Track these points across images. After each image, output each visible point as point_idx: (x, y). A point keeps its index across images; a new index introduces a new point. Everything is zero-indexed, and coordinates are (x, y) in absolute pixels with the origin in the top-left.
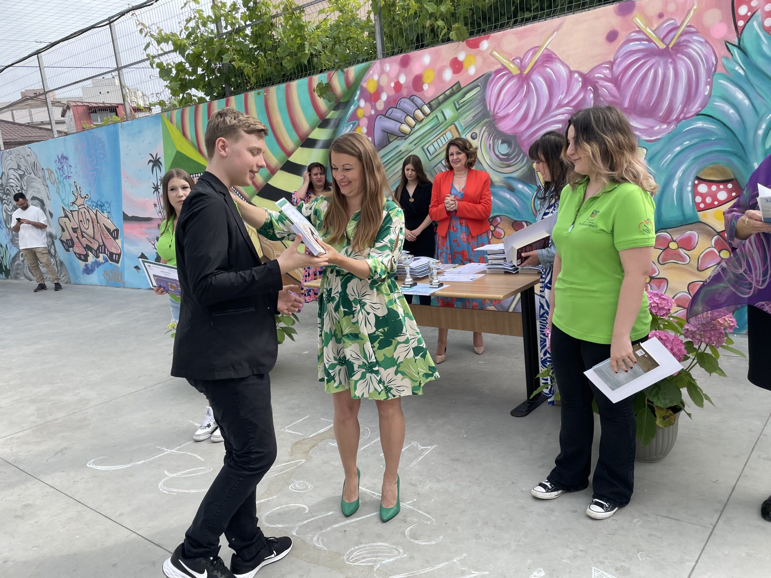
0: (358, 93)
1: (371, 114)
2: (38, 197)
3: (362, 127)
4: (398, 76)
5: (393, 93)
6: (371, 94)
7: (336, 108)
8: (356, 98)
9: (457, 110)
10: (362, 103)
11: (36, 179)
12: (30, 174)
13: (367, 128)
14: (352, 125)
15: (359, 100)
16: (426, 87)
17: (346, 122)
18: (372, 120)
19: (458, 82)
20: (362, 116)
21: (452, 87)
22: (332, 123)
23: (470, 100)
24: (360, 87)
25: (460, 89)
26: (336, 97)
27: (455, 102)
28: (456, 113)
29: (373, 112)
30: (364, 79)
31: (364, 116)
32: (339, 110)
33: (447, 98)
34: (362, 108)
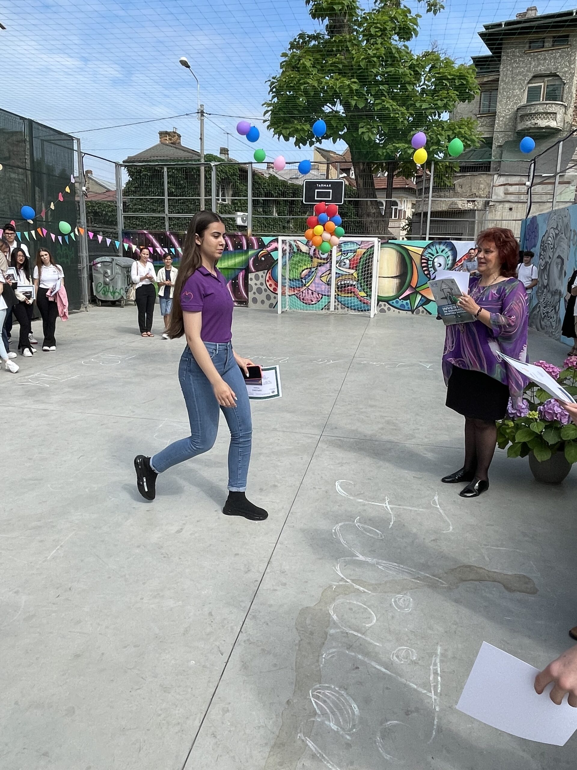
2: (562, 256)
11: (564, 239)
12: (562, 234)
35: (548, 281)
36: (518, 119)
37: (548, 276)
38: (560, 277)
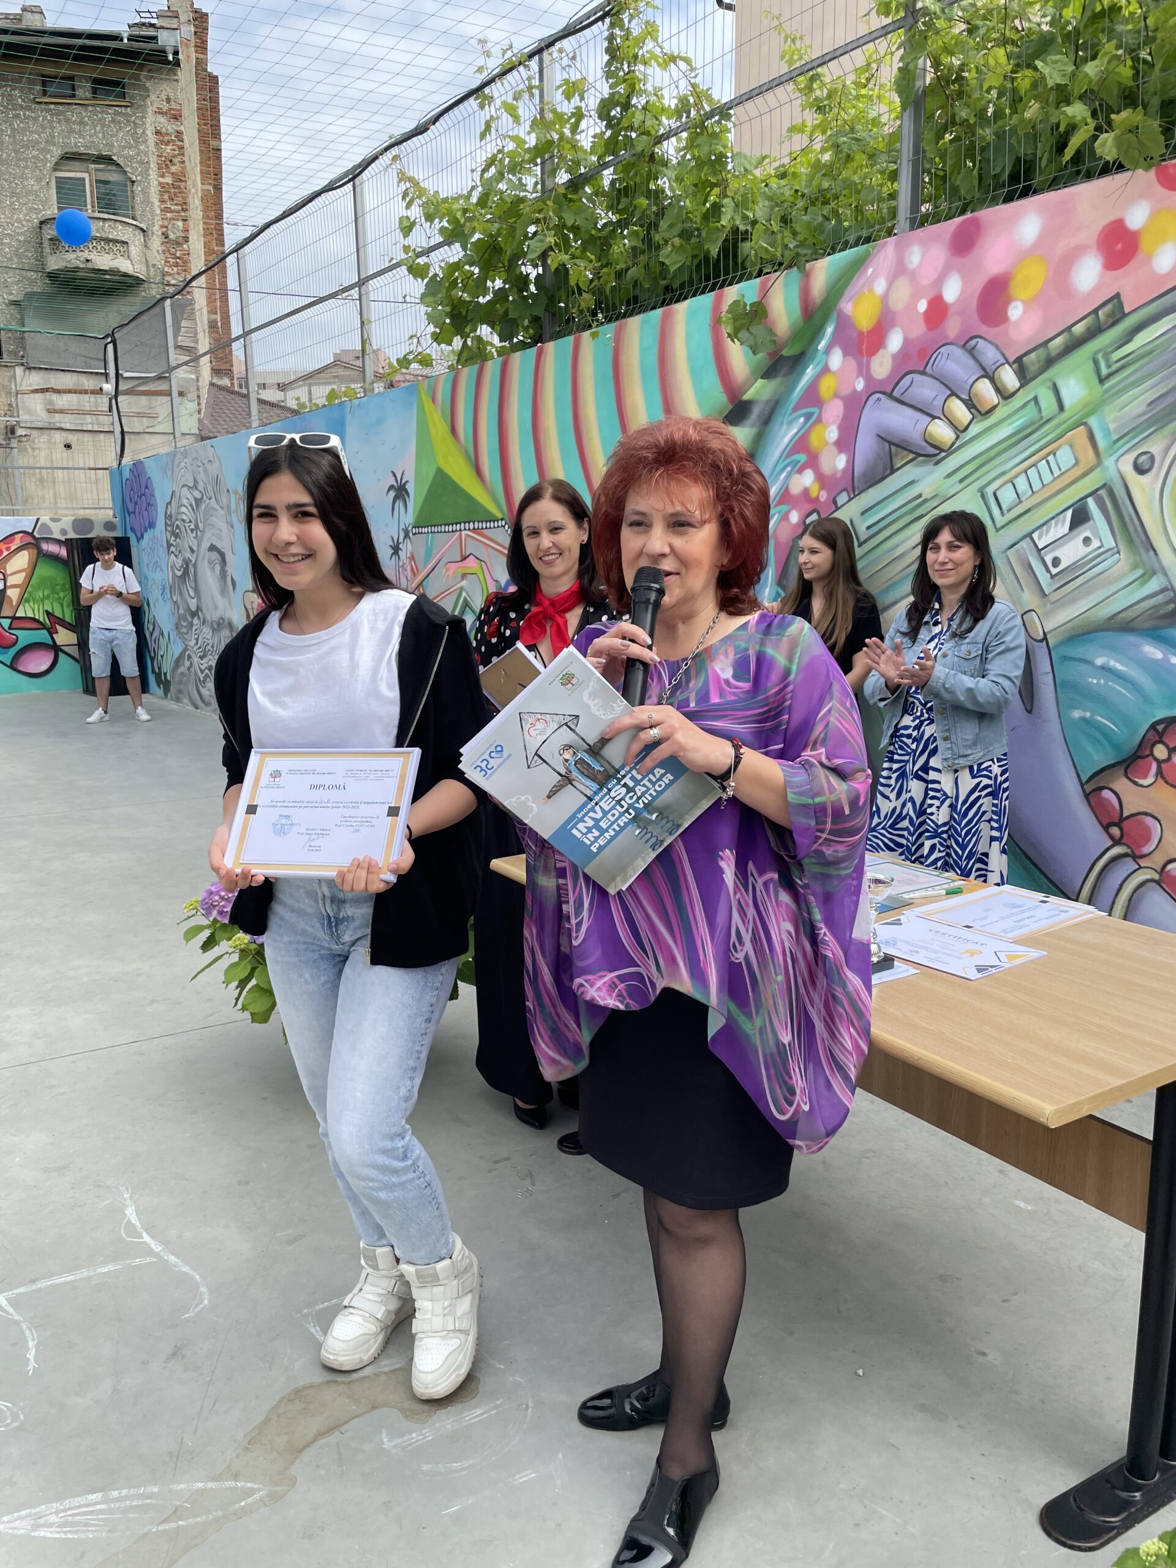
0: (829, 330)
1: (855, 391)
2: (218, 546)
3: (827, 426)
4: (940, 281)
5: (919, 329)
6: (861, 334)
7: (769, 373)
8: (822, 345)
9: (1102, 380)
10: (836, 359)
11: (216, 510)
12: (210, 499)
13: (841, 429)
14: (802, 420)
15: (828, 350)
16: (1015, 311)
17: (789, 411)
18: (854, 405)
19: (1117, 296)
20: (831, 393)
21: (1095, 311)
22: (756, 411)
23: (1147, 353)
24: (835, 315)
25: (1118, 314)
26: (774, 342)
27: (1100, 356)
28: (1099, 390)
29: (860, 385)
30: (849, 292)
31: (836, 395)
32: (775, 377)
33: (1074, 345)
34: (834, 373)
35: (199, 599)
36: (46, 244)
37: (196, 589)
38: (223, 592)
